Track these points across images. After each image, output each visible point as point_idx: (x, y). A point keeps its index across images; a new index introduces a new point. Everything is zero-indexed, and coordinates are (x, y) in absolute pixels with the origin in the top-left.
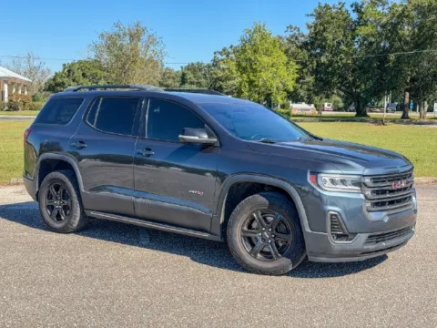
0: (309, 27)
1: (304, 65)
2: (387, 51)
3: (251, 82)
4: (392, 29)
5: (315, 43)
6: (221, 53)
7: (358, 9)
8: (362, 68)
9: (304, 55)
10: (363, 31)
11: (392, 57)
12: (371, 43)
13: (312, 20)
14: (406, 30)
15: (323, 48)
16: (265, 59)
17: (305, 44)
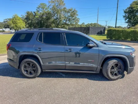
0: (26, 15)
1: (26, 23)
2: (41, 20)
3: (16, 26)
4: (41, 17)
5: (27, 18)
6: (5, 20)
7: (35, 13)
8: (37, 23)
9: (26, 21)
10: (36, 17)
11: (42, 22)
12: (38, 19)
13: (26, 14)
14: (44, 17)
15: (29, 19)
16: (18, 21)
17: (26, 19)
